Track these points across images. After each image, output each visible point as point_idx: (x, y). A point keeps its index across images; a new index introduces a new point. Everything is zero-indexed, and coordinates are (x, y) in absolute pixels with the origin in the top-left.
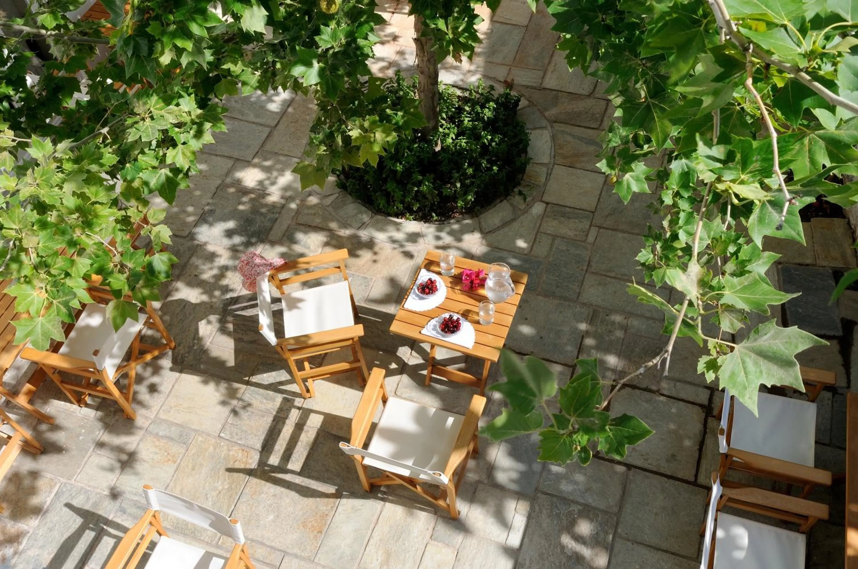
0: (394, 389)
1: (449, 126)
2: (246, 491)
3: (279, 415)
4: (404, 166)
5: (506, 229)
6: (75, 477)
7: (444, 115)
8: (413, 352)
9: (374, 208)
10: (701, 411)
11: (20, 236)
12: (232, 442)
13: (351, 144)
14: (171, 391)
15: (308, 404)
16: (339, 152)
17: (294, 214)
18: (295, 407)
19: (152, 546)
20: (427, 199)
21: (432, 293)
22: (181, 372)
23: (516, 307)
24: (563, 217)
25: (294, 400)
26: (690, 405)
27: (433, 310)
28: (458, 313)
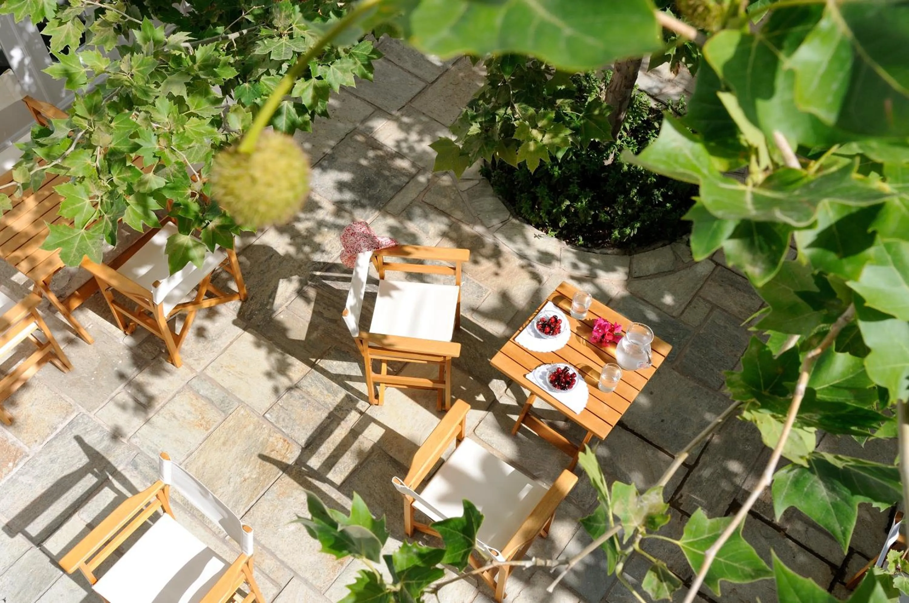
0: (473, 426)
1: (629, 140)
2: (274, 488)
3: (336, 413)
4: (564, 173)
5: (659, 280)
6: (95, 411)
7: (627, 126)
8: (509, 389)
9: (515, 209)
10: (830, 572)
11: (92, 130)
12: (276, 427)
13: (512, 135)
14: (226, 348)
15: (373, 412)
16: (494, 140)
17: (422, 189)
18: (357, 410)
19: (155, 517)
20: (578, 217)
21: (552, 334)
22: (245, 329)
23: (646, 381)
24: (732, 286)
25: (357, 401)
26: (818, 561)
27: (547, 354)
28: (575, 367)
